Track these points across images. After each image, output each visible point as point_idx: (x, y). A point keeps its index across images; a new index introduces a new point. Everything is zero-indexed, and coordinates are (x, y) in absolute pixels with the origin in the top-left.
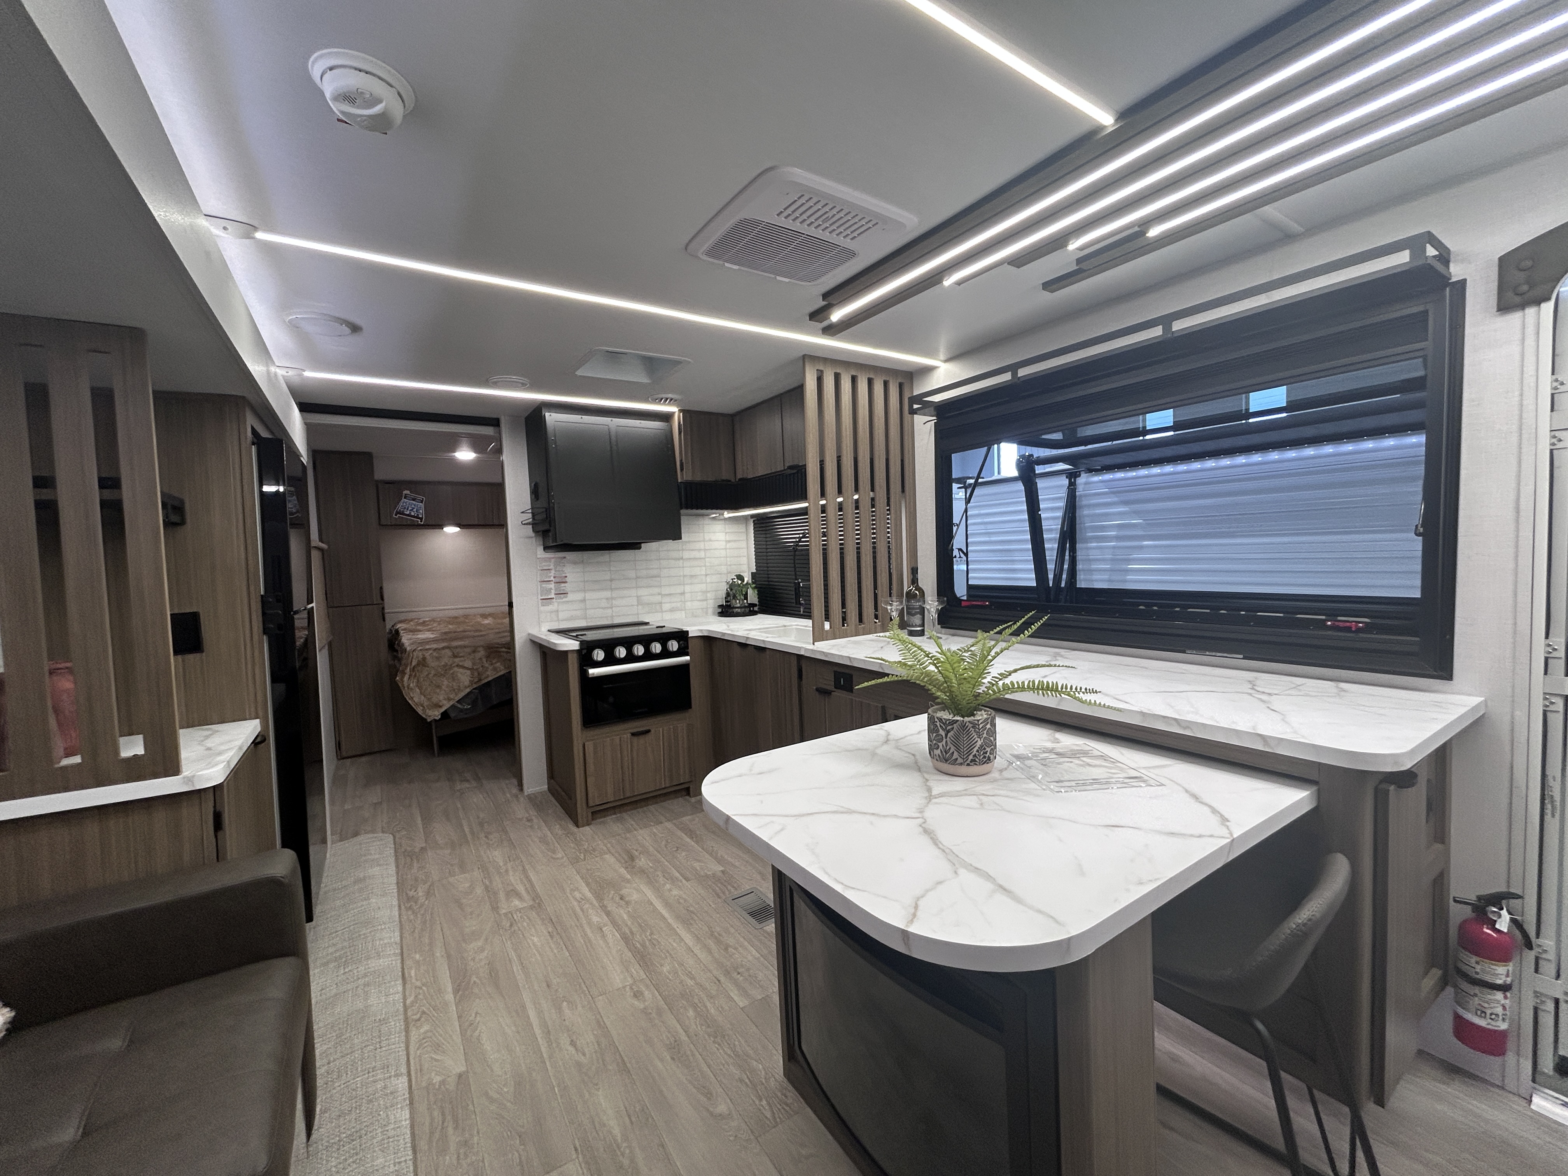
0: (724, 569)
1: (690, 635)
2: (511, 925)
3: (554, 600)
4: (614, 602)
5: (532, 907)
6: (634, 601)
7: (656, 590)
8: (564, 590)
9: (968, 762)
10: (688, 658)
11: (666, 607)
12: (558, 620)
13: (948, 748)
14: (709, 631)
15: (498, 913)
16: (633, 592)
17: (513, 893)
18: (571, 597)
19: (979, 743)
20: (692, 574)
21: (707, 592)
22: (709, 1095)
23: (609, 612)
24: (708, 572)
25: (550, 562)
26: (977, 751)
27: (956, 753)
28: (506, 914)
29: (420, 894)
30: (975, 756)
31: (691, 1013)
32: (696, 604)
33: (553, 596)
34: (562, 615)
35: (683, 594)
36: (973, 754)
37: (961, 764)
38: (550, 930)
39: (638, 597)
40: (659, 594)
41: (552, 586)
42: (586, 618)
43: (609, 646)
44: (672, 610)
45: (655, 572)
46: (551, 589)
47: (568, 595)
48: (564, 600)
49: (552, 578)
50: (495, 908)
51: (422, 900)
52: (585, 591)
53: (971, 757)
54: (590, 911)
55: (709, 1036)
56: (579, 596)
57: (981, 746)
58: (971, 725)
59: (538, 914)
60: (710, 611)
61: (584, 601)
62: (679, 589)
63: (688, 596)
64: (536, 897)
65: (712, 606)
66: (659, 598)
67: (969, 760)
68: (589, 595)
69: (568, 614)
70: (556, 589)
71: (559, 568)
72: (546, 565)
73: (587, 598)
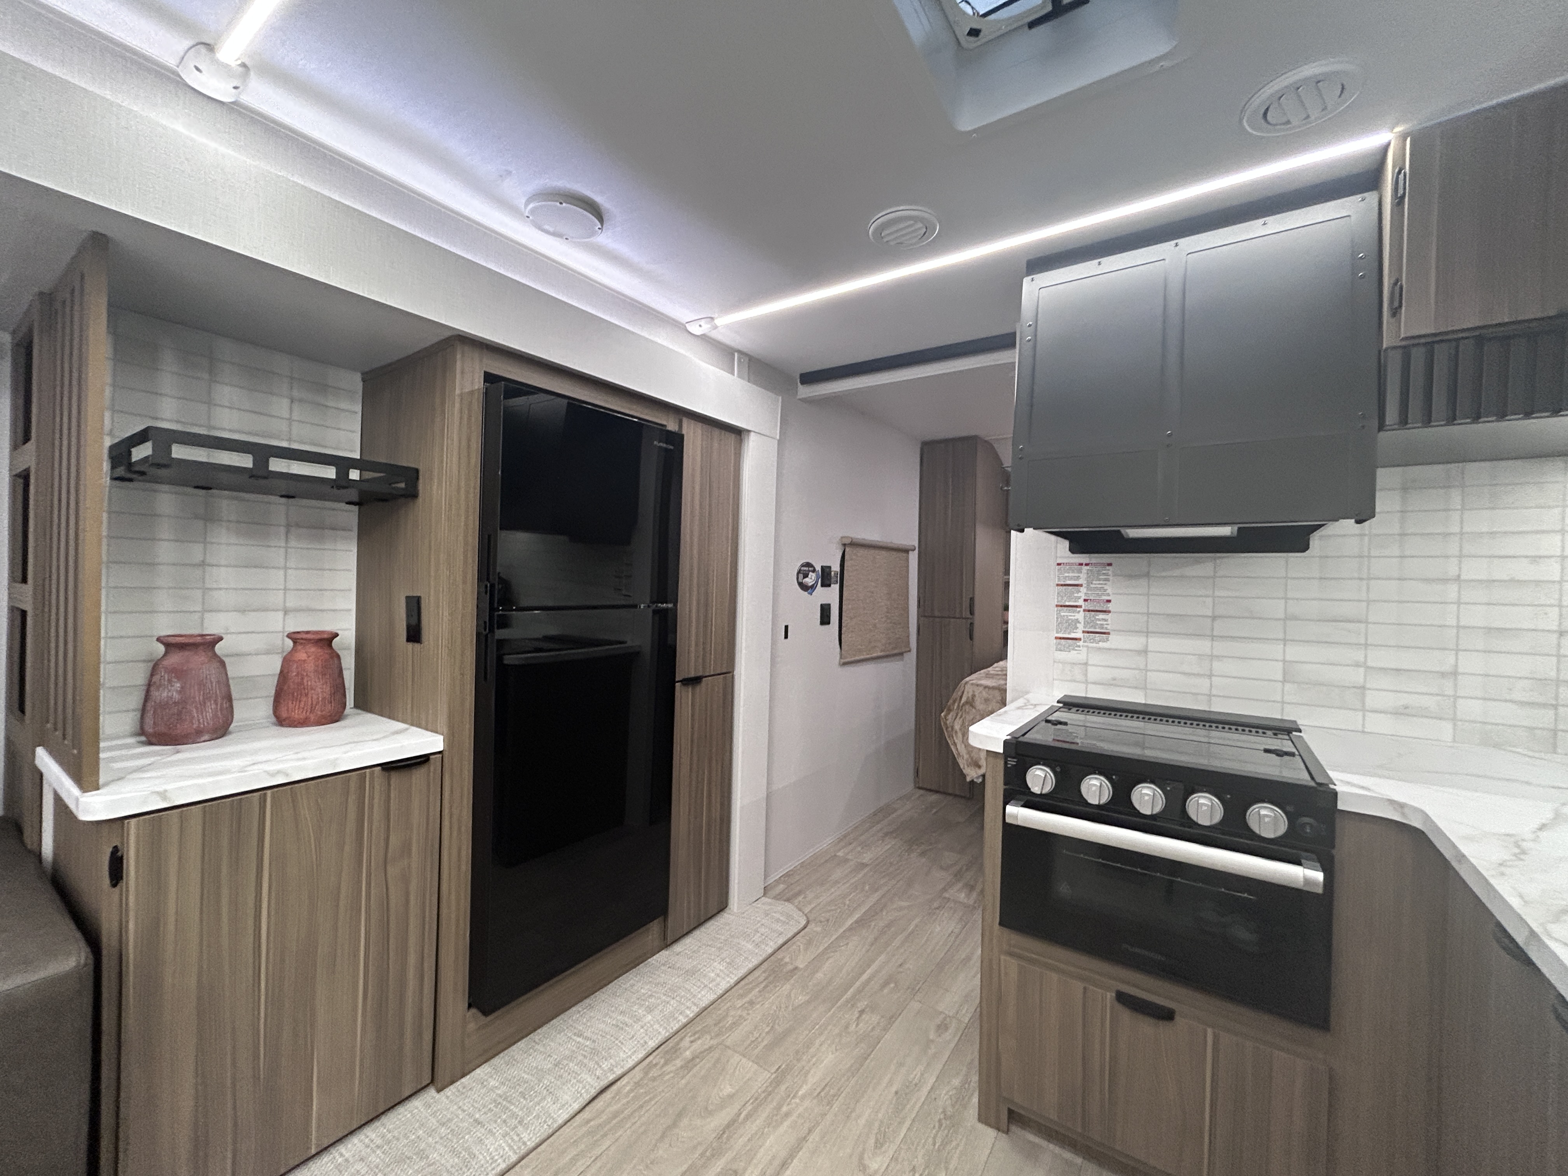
1: (1343, 806)
3: (1081, 643)
4: (1216, 664)
6: (1276, 671)
8: (1102, 626)
12: (1086, 682)
16: (1274, 650)
18: (1114, 641)
23: (1203, 685)
25: (1080, 572)
33: (1079, 634)
34: (1094, 673)
39: (1287, 662)
40: (1357, 665)
41: (1080, 615)
42: (1145, 688)
46: (1077, 621)
47: (1111, 637)
48: (1101, 644)
49: (1081, 602)
52: (1148, 633)
56: (1136, 642)
61: (1143, 652)
62: (1439, 662)
66: (1357, 676)
68: (1155, 643)
69: (1108, 674)
70: (1086, 623)
71: (1096, 584)
72: (1070, 577)
73: (1151, 647)
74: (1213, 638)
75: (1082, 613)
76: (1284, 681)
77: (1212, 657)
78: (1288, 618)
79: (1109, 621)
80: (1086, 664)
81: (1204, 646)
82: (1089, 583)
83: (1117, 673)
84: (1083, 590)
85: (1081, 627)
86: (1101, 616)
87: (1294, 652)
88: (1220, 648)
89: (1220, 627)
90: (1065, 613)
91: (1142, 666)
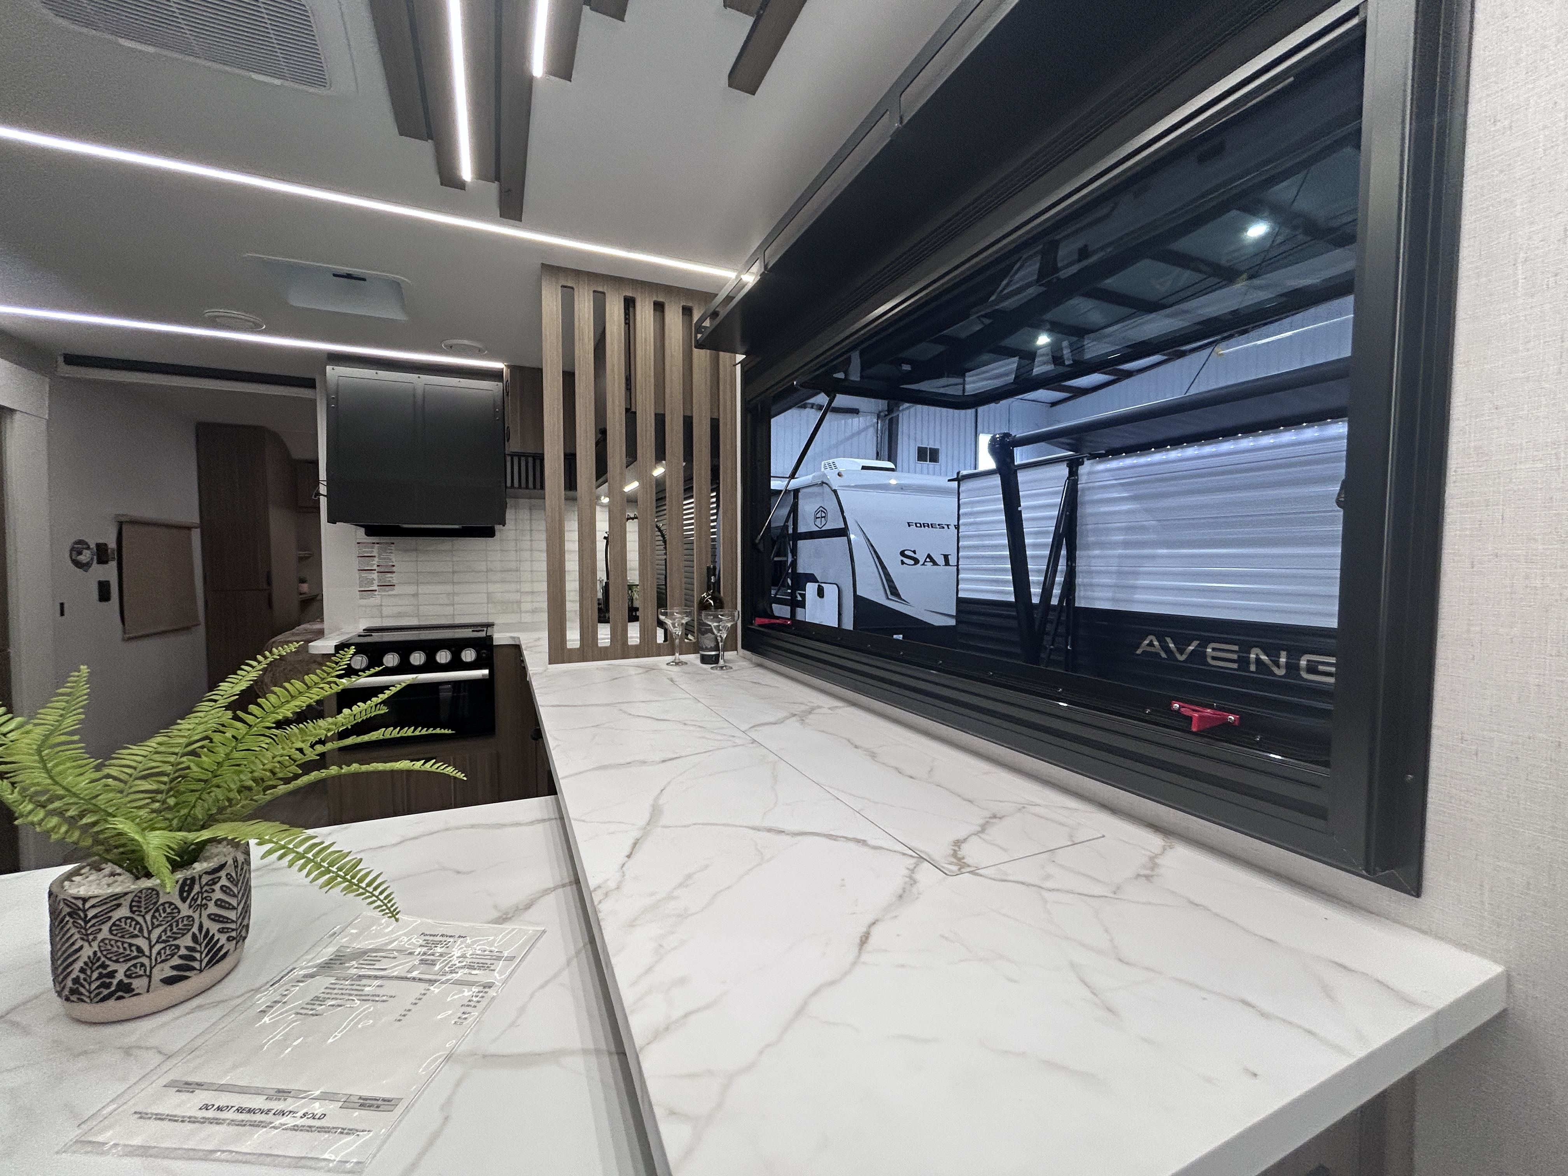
1: (494, 643)
3: (376, 593)
4: (456, 598)
6: (484, 598)
7: (513, 587)
8: (389, 581)
10: (486, 672)
11: (526, 606)
12: (382, 617)
16: (483, 587)
18: (397, 590)
23: (449, 609)
25: (373, 548)
26: (82, 970)
30: (76, 981)
33: (375, 587)
34: (386, 611)
42: (417, 618)
43: (377, 651)
44: (534, 611)
46: (373, 579)
47: (396, 587)
48: (390, 593)
49: (375, 567)
52: (417, 584)
53: (69, 983)
56: (411, 589)
61: (416, 595)
67: (68, 988)
68: (423, 589)
69: (396, 610)
70: (379, 580)
71: (384, 555)
72: (367, 551)
73: (420, 591)
74: (453, 583)
75: (376, 574)
76: (488, 603)
77: (454, 594)
78: (489, 570)
79: (394, 578)
80: (381, 605)
81: (449, 588)
82: (380, 555)
83: (399, 609)
84: (376, 559)
85: (376, 583)
86: (389, 575)
87: (492, 588)
88: (457, 589)
89: (456, 578)
90: (364, 574)
91: (416, 603)
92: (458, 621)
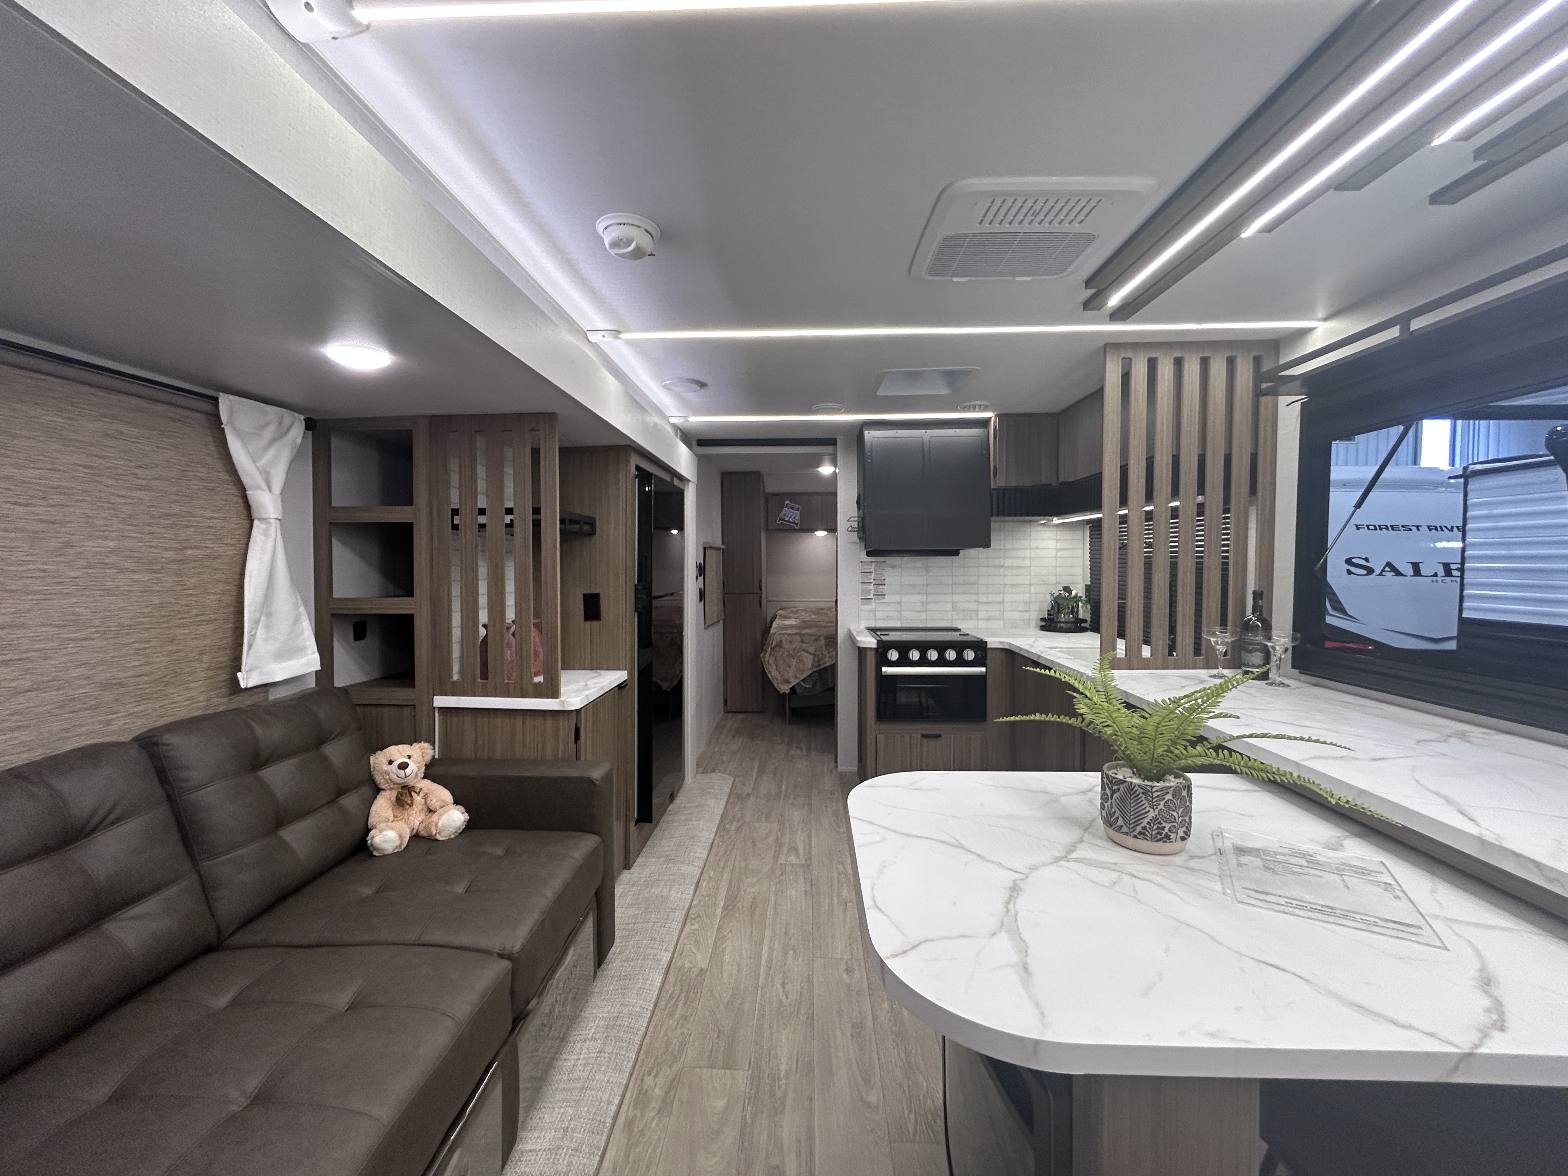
0: (1053, 579)
1: (989, 646)
2: (781, 875)
3: (873, 601)
4: (929, 606)
5: (802, 866)
6: (949, 606)
7: (974, 597)
8: (882, 592)
9: (1136, 833)
10: (983, 669)
11: (981, 615)
12: (876, 619)
13: (1113, 811)
14: (1010, 644)
15: (777, 860)
16: (948, 598)
17: (794, 849)
18: (887, 598)
19: (1152, 814)
20: (1013, 583)
21: (1030, 603)
22: (867, 1081)
23: (922, 615)
24: (1033, 582)
25: (871, 565)
26: (1148, 823)
27: (1120, 819)
28: (781, 864)
29: (733, 828)
30: (1144, 828)
31: (886, 1006)
32: (1016, 615)
33: (872, 596)
34: (879, 615)
35: (1003, 603)
36: (1143, 825)
37: (1126, 834)
38: (807, 889)
39: (953, 603)
40: (975, 601)
41: (872, 587)
42: (900, 619)
43: (904, 648)
44: (989, 619)
45: (973, 579)
46: (871, 590)
47: (886, 597)
48: (882, 601)
49: (872, 581)
50: (776, 857)
51: (732, 833)
52: (901, 593)
53: (1139, 829)
54: (845, 885)
55: (892, 1032)
56: (896, 598)
57: (1155, 819)
58: (1141, 790)
59: (804, 872)
60: (1033, 623)
61: (900, 603)
62: (999, 598)
63: (1008, 606)
64: (809, 858)
65: (1035, 618)
66: (974, 606)
67: (1137, 831)
68: (905, 598)
69: (885, 614)
70: (875, 591)
71: (878, 571)
72: (866, 568)
73: (903, 600)
74: (927, 594)
77: (927, 603)
78: (954, 584)
79: (885, 589)
80: (876, 611)
81: (923, 598)
82: (875, 571)
83: (888, 614)
84: (873, 574)
85: (872, 593)
86: (881, 587)
87: (956, 598)
88: (930, 598)
89: (929, 590)
90: (865, 586)
91: (899, 609)
92: (930, 625)
